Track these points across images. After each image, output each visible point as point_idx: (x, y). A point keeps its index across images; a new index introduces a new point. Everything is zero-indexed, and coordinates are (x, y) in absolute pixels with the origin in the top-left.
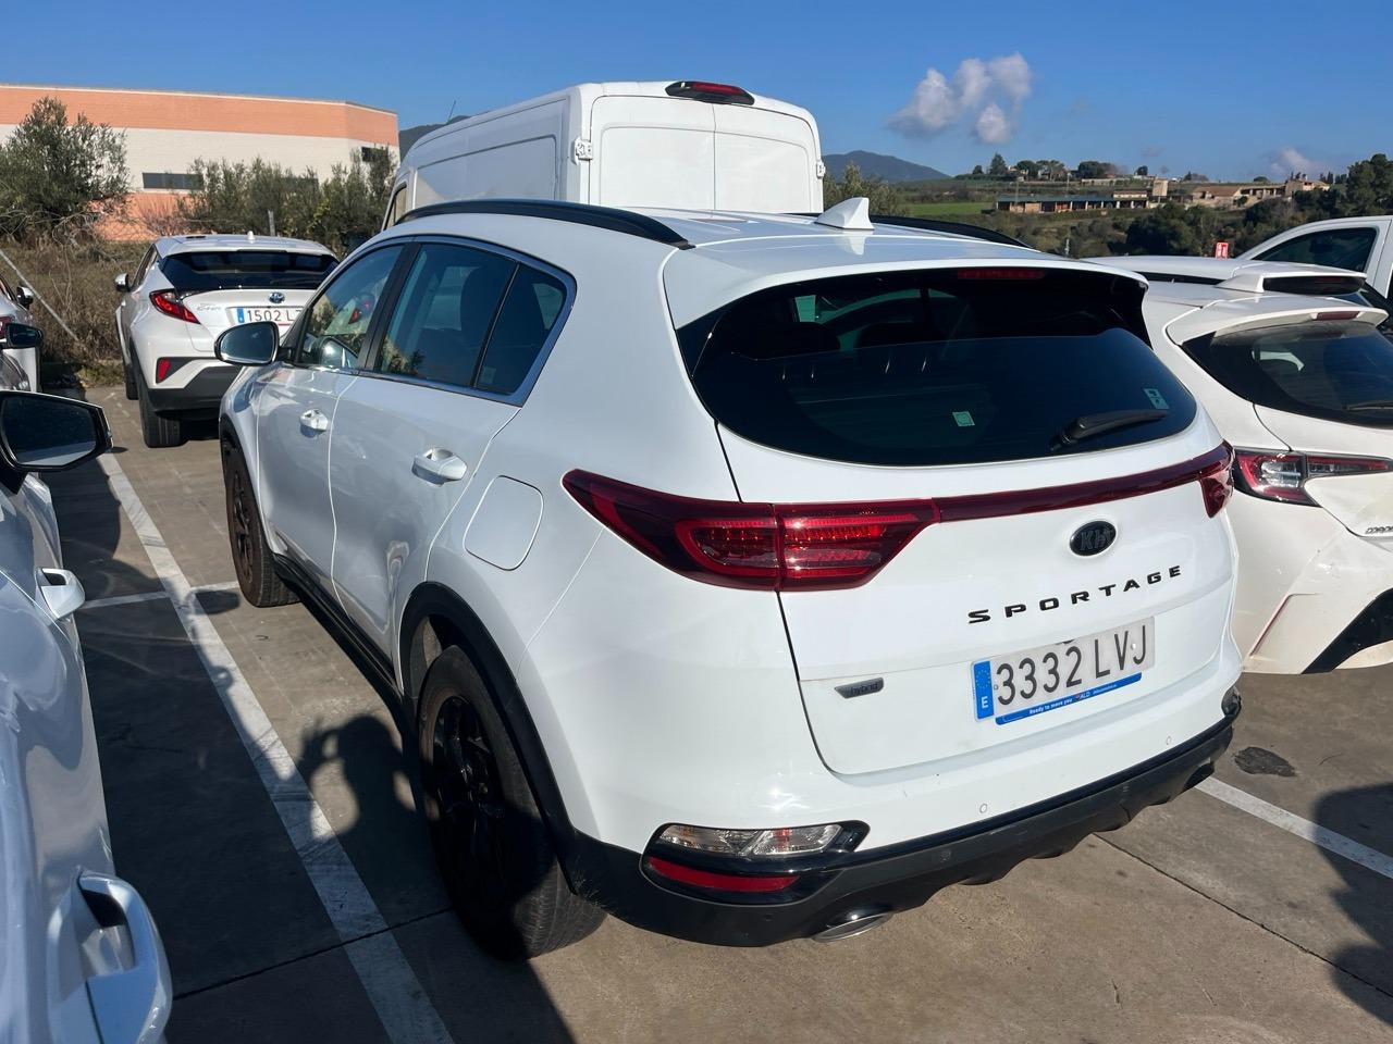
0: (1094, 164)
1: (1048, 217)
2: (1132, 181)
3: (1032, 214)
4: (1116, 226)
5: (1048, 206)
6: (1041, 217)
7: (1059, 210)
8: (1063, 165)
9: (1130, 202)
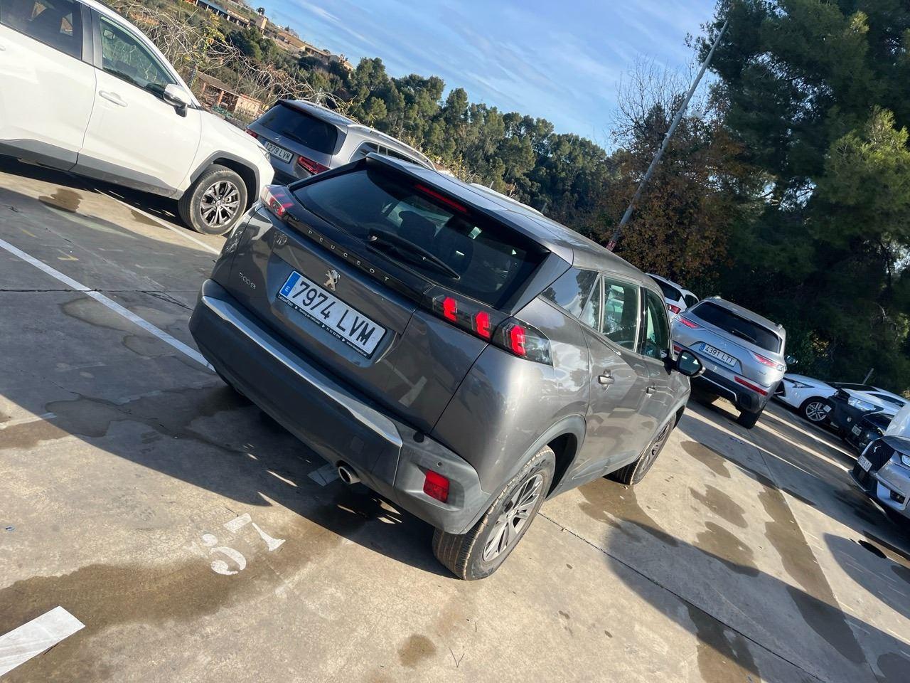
2: (253, 13)
9: (236, 20)
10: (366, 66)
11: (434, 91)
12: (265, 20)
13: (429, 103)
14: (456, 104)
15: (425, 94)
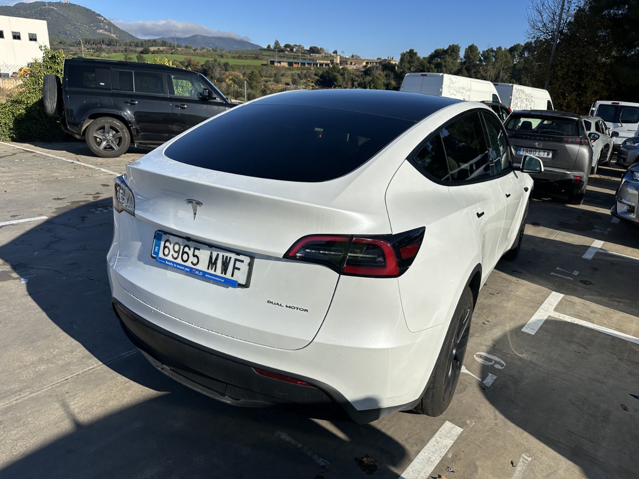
0: (315, 47)
1: (289, 69)
2: (331, 56)
3: (283, 67)
4: (316, 75)
5: (290, 64)
6: (287, 68)
7: (295, 66)
8: (303, 47)
9: (323, 64)
10: (405, 58)
11: (454, 54)
12: (339, 57)
13: (452, 63)
14: (471, 56)
15: (448, 59)
